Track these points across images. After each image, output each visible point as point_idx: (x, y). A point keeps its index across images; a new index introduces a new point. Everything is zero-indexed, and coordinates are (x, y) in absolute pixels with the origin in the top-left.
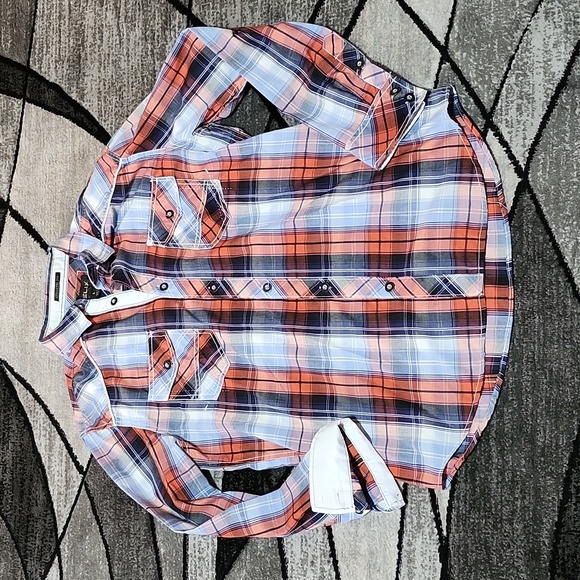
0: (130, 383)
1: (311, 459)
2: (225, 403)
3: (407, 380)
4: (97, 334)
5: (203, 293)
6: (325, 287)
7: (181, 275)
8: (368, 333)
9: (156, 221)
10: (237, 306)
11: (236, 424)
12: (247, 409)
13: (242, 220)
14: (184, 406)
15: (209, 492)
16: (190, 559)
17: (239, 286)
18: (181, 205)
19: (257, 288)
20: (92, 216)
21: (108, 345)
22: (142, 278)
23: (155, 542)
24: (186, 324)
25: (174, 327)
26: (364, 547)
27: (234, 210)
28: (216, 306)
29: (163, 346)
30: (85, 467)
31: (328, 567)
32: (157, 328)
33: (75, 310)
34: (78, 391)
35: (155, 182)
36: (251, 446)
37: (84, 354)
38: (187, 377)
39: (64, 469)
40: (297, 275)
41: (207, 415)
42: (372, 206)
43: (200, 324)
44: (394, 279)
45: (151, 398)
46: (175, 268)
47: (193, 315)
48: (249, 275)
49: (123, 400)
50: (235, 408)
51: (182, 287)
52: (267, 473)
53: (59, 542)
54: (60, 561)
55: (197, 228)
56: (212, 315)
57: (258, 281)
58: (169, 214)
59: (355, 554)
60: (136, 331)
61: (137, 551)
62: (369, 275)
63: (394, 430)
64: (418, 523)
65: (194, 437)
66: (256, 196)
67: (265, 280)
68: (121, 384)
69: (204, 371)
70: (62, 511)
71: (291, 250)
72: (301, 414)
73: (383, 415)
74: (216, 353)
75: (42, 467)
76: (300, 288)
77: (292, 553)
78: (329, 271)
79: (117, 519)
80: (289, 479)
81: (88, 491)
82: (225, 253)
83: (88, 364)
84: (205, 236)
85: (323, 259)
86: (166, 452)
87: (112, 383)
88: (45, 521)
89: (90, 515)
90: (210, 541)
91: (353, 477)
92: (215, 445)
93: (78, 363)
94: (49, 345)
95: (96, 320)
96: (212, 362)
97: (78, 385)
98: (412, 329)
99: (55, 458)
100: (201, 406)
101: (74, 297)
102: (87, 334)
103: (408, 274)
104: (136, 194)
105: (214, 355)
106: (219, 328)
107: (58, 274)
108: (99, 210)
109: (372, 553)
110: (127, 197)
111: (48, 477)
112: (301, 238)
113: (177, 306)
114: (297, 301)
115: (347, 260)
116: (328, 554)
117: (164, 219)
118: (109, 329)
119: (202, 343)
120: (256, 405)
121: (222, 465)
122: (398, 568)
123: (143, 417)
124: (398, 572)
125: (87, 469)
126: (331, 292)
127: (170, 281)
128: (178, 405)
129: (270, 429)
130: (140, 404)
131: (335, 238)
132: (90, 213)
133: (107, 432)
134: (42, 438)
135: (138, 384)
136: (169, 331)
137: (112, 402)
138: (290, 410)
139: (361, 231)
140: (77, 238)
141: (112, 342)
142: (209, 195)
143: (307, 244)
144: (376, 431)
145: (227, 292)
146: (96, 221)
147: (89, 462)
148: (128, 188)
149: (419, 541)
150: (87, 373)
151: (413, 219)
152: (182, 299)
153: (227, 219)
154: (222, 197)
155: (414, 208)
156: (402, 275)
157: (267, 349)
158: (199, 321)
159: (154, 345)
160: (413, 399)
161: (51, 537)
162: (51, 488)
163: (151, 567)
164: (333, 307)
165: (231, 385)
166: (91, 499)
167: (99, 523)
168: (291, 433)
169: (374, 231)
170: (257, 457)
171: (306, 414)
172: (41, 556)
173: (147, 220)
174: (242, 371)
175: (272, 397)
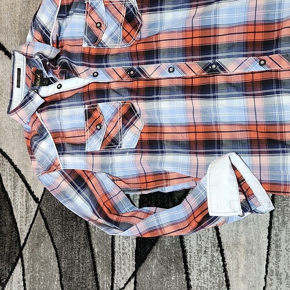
0: (72, 140)
1: (208, 181)
2: (140, 150)
3: (276, 125)
4: (48, 108)
5: (124, 77)
6: (214, 66)
7: (107, 66)
8: (246, 95)
9: (89, 30)
10: (150, 84)
11: (150, 163)
12: (157, 152)
13: (152, 25)
14: (111, 153)
15: (131, 209)
16: (116, 254)
17: (151, 70)
18: (107, 18)
19: (164, 71)
20: (44, 28)
21: (56, 115)
22: (80, 69)
23: (91, 245)
24: (112, 98)
25: (104, 101)
26: (243, 239)
27: (146, 18)
28: (134, 85)
29: (96, 114)
30: (40, 199)
31: (217, 254)
32: (91, 103)
33: (32, 93)
34: (35, 147)
35: (88, 3)
36: (160, 177)
37: (39, 122)
38: (113, 134)
39: (24, 200)
40: (193, 60)
41: (129, 158)
42: (248, 8)
43: (122, 98)
44: (265, 57)
45: (88, 149)
46: (104, 61)
47: (118, 92)
48: (158, 62)
49: (67, 152)
50: (148, 152)
51: (109, 74)
52: (171, 194)
53: (21, 249)
54: (22, 261)
55: (119, 32)
56: (131, 91)
57: (165, 66)
58: (99, 25)
59: (236, 244)
60: (76, 105)
61: (78, 252)
62: (247, 56)
63: (266, 160)
64: (283, 221)
65: (119, 173)
66: (163, 7)
67: (170, 65)
68: (66, 141)
69: (126, 129)
70: (23, 228)
71: (189, 43)
72: (197, 153)
73: (257, 150)
74: (134, 116)
75: (9, 200)
76: (196, 68)
77: (190, 246)
78: (217, 55)
79: (63, 231)
80: (189, 197)
81: (42, 214)
82: (141, 48)
83: (42, 128)
84: (124, 38)
85: (212, 47)
86: (100, 183)
87: (60, 141)
88: (12, 236)
89: (44, 230)
90: (130, 242)
91: (240, 191)
92: (133, 178)
93: (35, 128)
94: (14, 116)
95: (47, 99)
96: (131, 123)
97: (35, 143)
98: (280, 90)
99: (18, 194)
100: (124, 153)
101: (30, 85)
102: (41, 109)
103: (277, 52)
104: (75, 12)
105: (133, 118)
106: (137, 99)
107: (19, 70)
108: (48, 23)
109: (249, 243)
110: (68, 15)
111: (13, 206)
112: (196, 34)
113: (105, 87)
114: (192, 78)
115: (230, 47)
116: (217, 245)
117: (95, 28)
118: (56, 105)
119: (124, 110)
120: (163, 150)
121: (140, 190)
122: (268, 252)
123: (83, 162)
124: (268, 254)
125: (41, 200)
126: (219, 69)
127: (100, 71)
128: (107, 153)
129: (175, 164)
130: (80, 153)
131: (221, 32)
132: (42, 26)
133: (56, 174)
134: (9, 181)
135: (78, 140)
136: (100, 104)
137: (59, 154)
138: (188, 151)
139: (241, 26)
140: (31, 45)
141: (59, 113)
142: (128, 10)
143: (201, 37)
144: (252, 161)
145: (142, 75)
146: (46, 32)
147: (43, 195)
148: (69, 7)
149: (284, 233)
150: (42, 135)
151: (279, 15)
152: (108, 83)
153: (141, 25)
154: (138, 10)
155: (280, 8)
156: (272, 53)
157: (172, 111)
158: (121, 96)
159: (89, 115)
160: (279, 138)
161: (16, 246)
162: (15, 214)
163: (89, 261)
164: (220, 80)
165: (146, 137)
166: (45, 219)
167: (50, 234)
168: (190, 166)
169: (251, 25)
170: (165, 184)
171: (201, 153)
172: (9, 259)
173: (83, 30)
174: (153, 128)
175: (176, 143)
